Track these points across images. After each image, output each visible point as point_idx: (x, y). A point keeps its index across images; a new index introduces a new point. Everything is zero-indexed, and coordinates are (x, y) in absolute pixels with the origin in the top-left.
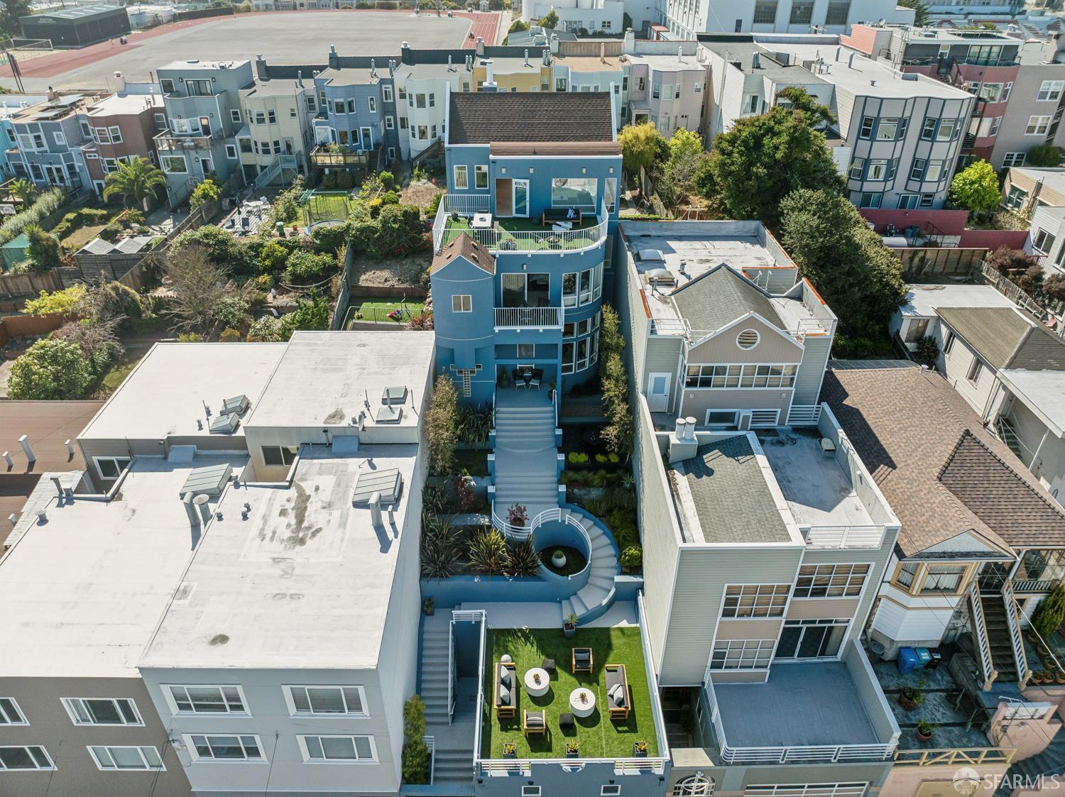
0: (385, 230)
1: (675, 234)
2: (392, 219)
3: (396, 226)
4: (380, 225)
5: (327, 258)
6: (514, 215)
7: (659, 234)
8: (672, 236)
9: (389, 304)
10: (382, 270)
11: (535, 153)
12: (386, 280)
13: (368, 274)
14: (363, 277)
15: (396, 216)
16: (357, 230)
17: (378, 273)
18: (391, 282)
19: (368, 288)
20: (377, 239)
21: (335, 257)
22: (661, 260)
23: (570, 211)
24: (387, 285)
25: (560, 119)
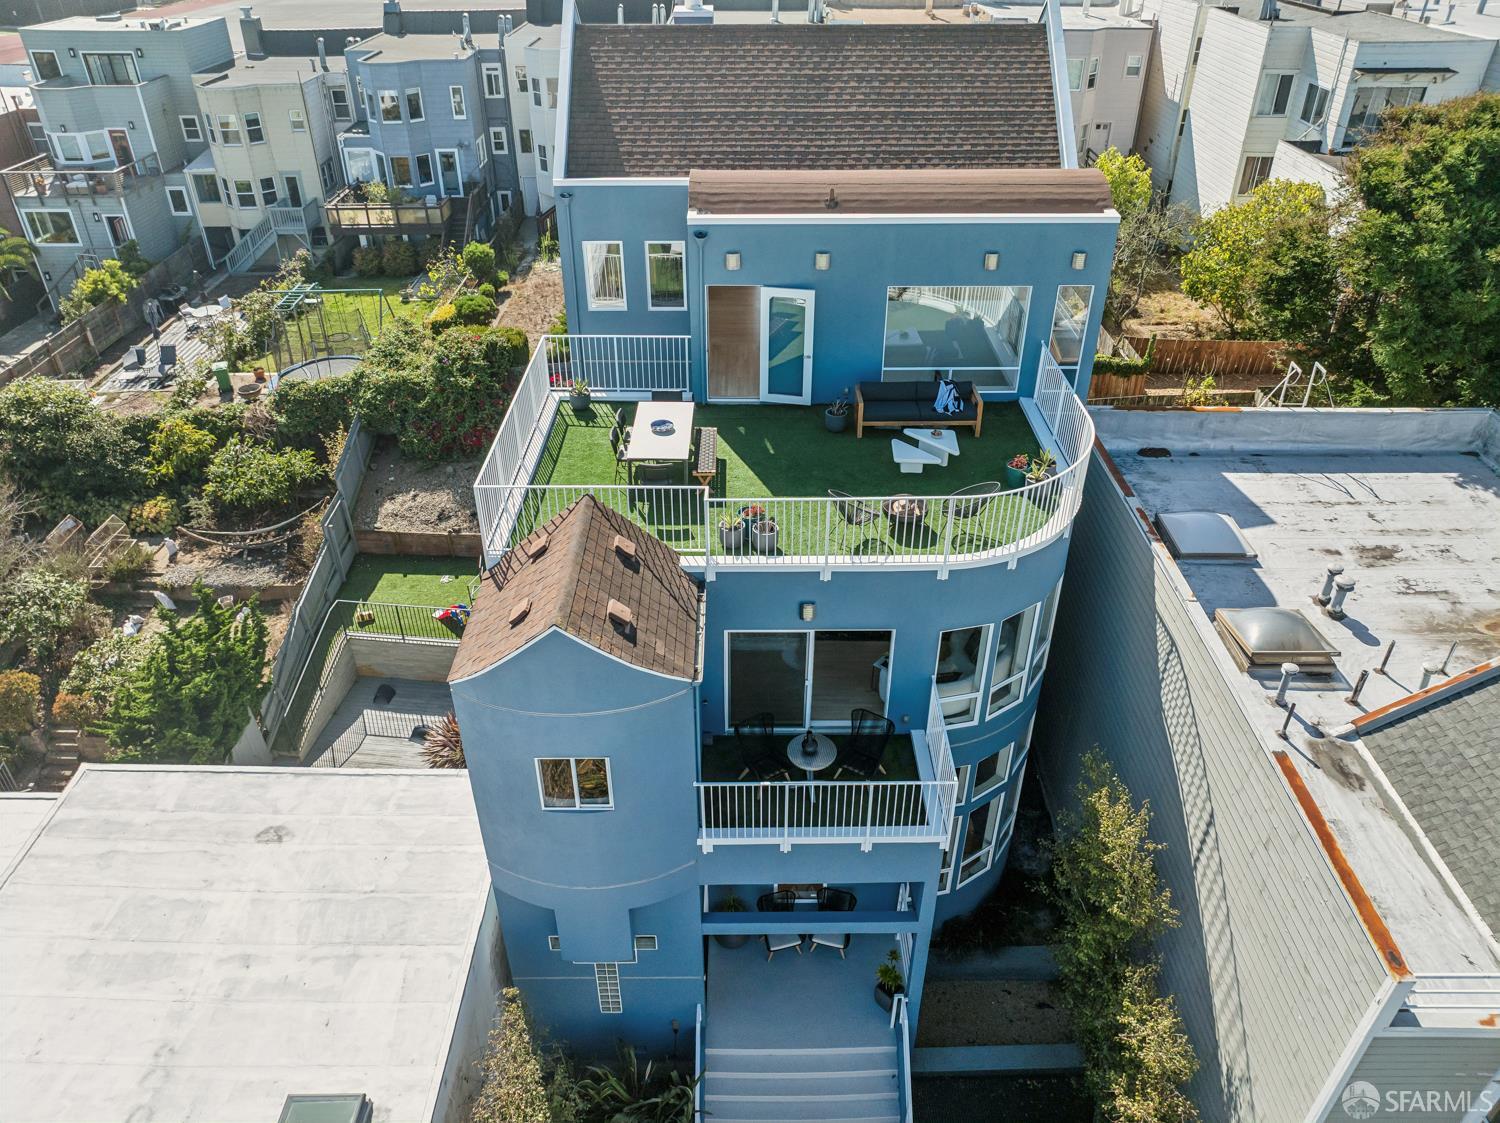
0: (442, 390)
1: (1239, 446)
2: (458, 364)
3: (469, 382)
4: (431, 379)
5: (300, 462)
6: (765, 396)
7: (1195, 445)
8: (1232, 453)
9: (445, 579)
10: (433, 489)
11: (833, 205)
12: (442, 517)
13: (400, 499)
14: (388, 507)
15: (467, 358)
16: (378, 389)
17: (424, 498)
18: (453, 522)
19: (397, 537)
20: (424, 411)
21: (322, 457)
22: (1243, 556)
23: (943, 389)
24: (443, 529)
25: (900, 103)
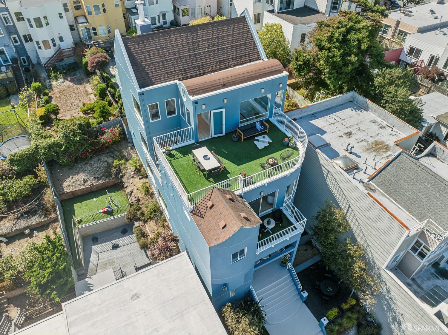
1: (309, 113)
6: (213, 136)
7: (301, 116)
9: (95, 199)
10: (77, 174)
12: (85, 182)
13: (68, 180)
14: (65, 184)
17: (76, 178)
18: (89, 182)
19: (73, 193)
22: (327, 144)
23: (257, 124)
24: (88, 185)
